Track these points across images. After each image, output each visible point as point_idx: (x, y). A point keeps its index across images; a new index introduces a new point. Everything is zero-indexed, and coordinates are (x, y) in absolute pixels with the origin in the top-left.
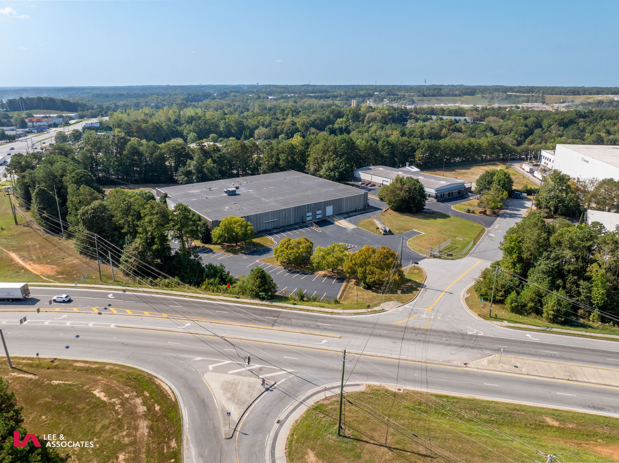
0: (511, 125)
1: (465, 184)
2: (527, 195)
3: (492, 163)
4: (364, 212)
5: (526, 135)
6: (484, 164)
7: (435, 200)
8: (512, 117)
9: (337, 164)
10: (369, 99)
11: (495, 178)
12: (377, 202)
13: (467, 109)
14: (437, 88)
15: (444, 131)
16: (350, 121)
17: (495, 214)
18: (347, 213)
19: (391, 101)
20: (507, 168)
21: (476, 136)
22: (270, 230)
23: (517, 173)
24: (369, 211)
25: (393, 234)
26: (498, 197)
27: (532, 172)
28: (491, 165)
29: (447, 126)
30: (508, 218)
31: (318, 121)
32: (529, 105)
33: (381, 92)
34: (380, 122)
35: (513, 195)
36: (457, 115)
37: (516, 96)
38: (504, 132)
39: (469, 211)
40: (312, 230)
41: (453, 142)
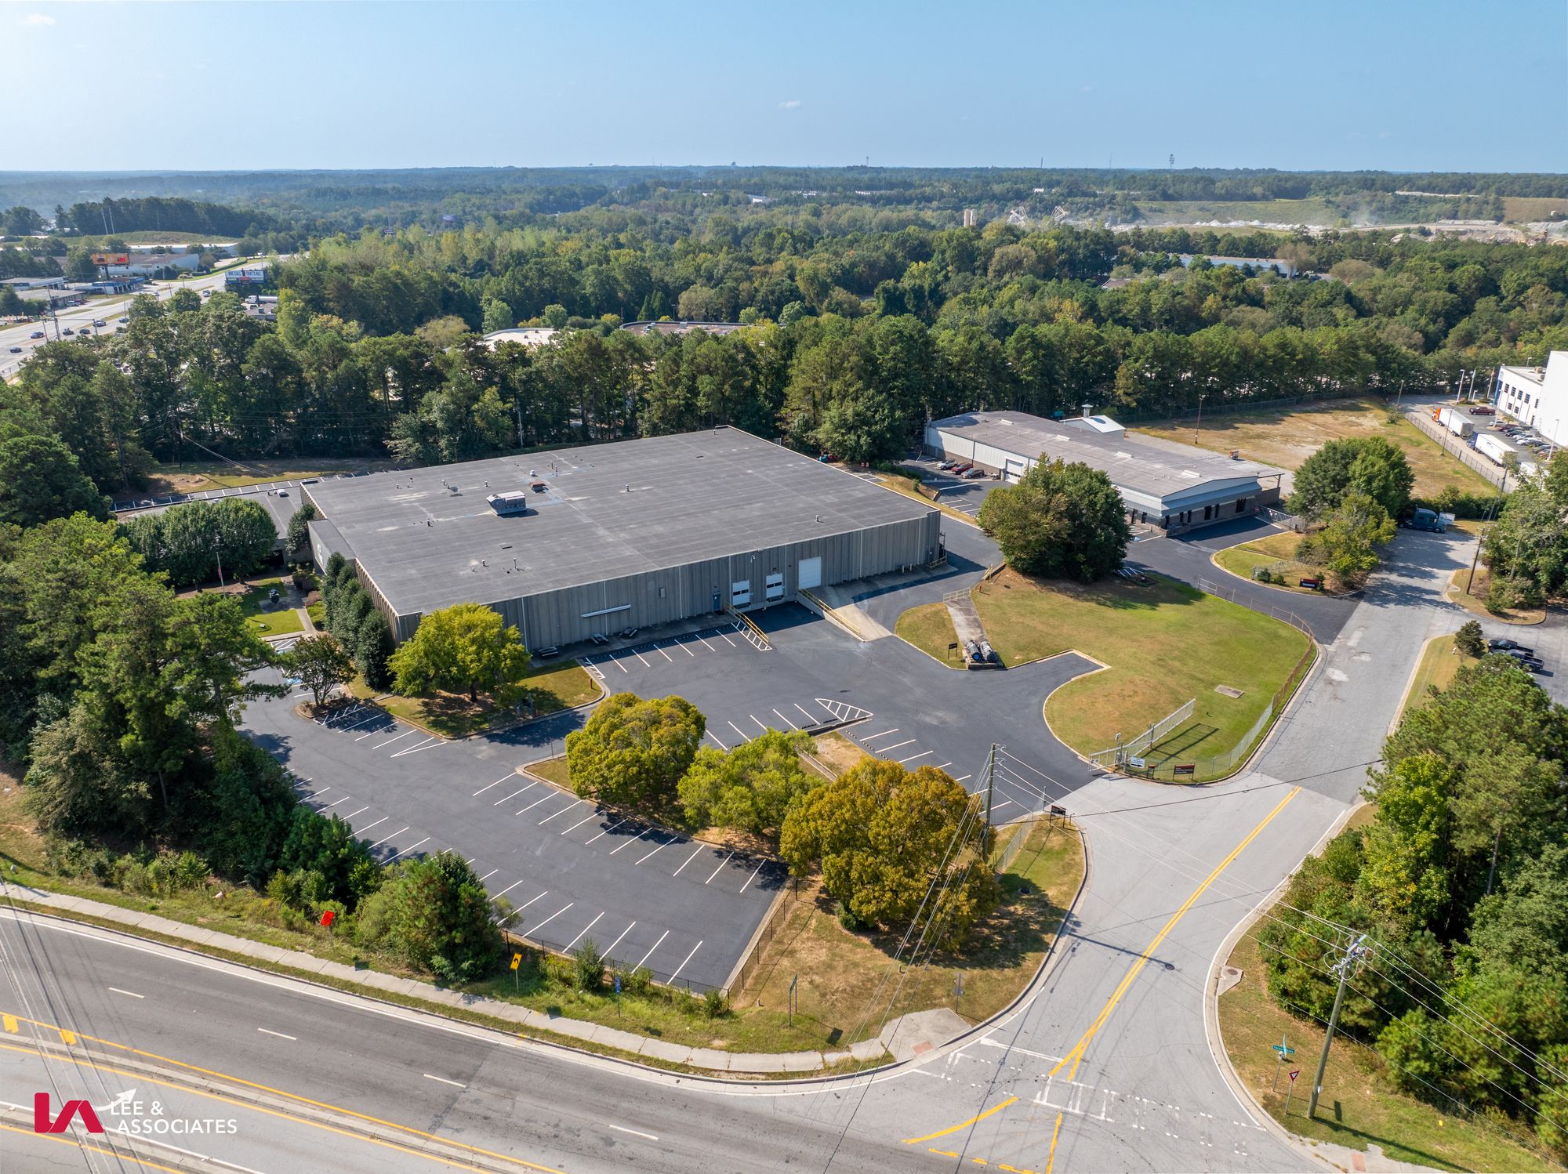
0: (1407, 287)
1: (1259, 481)
2: (1457, 518)
3: (1348, 402)
4: (924, 575)
5: (1451, 316)
6: (1324, 405)
7: (1160, 533)
8: (1411, 263)
9: (868, 409)
10: (1017, 205)
11: (1356, 467)
12: (975, 537)
13: (1281, 236)
14: (1202, 178)
15: (1211, 301)
16: (950, 268)
17: (1352, 588)
18: (867, 580)
19: (1075, 211)
20: (1393, 422)
21: (1304, 319)
22: (603, 643)
23: (1422, 439)
24: (941, 573)
25: (1003, 668)
26: (1363, 534)
27: (1469, 434)
28: (1345, 409)
29: (1221, 289)
30: (1392, 606)
31: (860, 269)
32: (1459, 225)
33: (1052, 187)
34: (1032, 272)
35: (1411, 517)
36: (1252, 255)
37: (1420, 200)
38: (1385, 308)
39: (1265, 577)
40: (742, 642)
41: (1230, 340)
